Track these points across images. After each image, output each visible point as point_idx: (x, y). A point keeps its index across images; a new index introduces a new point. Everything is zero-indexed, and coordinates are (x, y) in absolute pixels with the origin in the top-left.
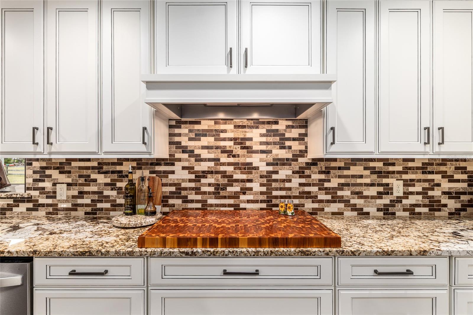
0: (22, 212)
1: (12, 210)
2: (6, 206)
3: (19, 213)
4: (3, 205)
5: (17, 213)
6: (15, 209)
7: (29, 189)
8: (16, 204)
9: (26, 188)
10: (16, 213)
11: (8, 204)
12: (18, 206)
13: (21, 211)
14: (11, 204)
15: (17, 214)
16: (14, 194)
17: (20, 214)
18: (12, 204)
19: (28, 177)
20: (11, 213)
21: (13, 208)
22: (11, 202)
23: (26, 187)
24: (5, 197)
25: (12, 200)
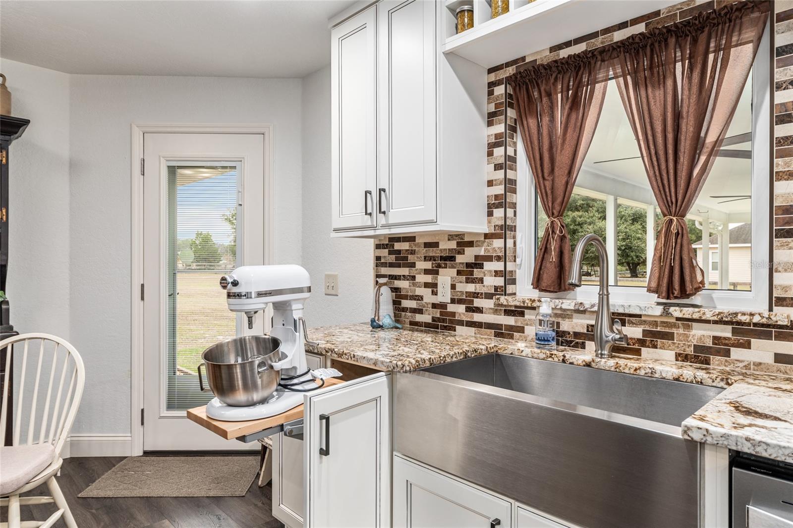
0: (760, 364)
1: (727, 354)
2: (711, 343)
3: (749, 364)
4: (701, 339)
5: (744, 364)
6: (736, 353)
7: (785, 303)
8: (742, 339)
9: (774, 299)
10: (741, 365)
11: (715, 338)
12: (747, 345)
13: (758, 360)
14: (725, 338)
15: (745, 366)
16: (744, 314)
17: (752, 367)
18: (729, 339)
19: (780, 269)
20: (726, 361)
21: (732, 349)
22: (726, 332)
23: (775, 295)
24: (715, 318)
25: (730, 327)
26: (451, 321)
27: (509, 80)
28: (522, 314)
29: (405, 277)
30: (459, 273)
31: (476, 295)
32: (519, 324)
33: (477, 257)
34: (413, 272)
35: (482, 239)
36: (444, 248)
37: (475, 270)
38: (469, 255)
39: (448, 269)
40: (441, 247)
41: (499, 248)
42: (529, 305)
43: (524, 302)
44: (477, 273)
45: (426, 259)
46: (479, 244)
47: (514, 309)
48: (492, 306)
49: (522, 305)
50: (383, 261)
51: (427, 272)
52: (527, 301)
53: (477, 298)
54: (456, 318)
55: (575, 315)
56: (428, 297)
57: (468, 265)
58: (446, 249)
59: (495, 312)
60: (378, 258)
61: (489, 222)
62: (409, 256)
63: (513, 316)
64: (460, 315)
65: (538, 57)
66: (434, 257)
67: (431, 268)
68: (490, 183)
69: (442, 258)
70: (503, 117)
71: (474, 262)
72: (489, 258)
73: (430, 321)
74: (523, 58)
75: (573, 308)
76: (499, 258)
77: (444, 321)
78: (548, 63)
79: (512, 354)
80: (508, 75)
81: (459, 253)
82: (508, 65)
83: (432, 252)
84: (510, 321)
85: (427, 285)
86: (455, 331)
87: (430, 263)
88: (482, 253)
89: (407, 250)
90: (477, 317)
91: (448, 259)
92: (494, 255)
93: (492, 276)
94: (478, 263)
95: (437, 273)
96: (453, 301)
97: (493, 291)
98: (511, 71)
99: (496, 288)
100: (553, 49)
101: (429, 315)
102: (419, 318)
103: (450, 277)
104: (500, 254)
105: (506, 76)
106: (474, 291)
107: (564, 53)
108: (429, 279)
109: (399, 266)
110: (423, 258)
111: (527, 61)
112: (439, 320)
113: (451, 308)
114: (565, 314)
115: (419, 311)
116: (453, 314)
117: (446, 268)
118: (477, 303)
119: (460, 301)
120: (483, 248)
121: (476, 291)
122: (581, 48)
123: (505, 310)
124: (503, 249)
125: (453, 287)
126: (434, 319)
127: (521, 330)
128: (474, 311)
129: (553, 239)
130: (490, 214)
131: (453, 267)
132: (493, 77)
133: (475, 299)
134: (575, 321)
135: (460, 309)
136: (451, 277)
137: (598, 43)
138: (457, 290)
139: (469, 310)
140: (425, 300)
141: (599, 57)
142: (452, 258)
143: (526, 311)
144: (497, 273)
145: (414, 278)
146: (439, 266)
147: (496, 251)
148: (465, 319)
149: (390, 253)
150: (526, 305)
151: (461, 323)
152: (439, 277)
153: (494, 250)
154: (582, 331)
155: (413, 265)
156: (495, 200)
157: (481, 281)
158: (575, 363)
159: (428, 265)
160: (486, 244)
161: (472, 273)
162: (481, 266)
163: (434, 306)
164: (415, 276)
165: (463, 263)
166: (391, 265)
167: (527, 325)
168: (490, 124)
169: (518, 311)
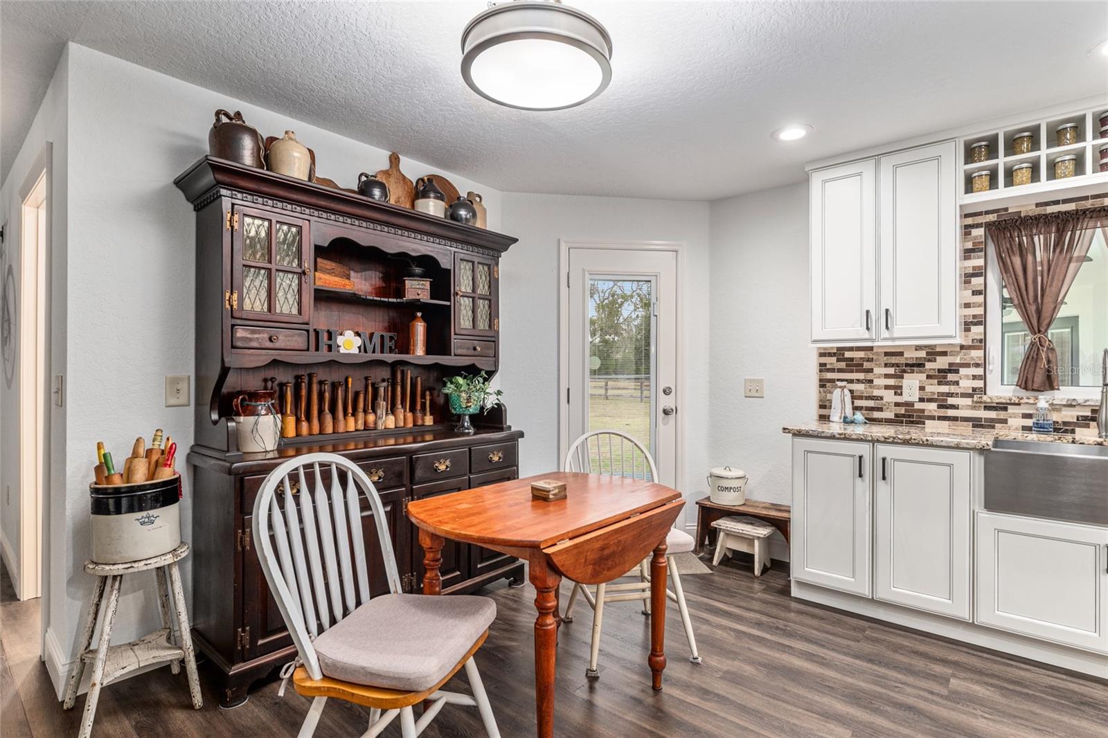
26: (920, 417)
27: (988, 226)
28: (1005, 409)
29: (859, 381)
30: (929, 377)
31: (951, 395)
32: (1002, 417)
33: (950, 364)
34: (869, 376)
35: (958, 349)
36: (910, 356)
37: (949, 375)
38: (942, 362)
39: (915, 374)
40: (905, 355)
41: (977, 357)
42: (1017, 402)
43: (1010, 400)
44: (951, 377)
45: (886, 365)
46: (953, 354)
47: (995, 405)
48: (970, 403)
49: (1008, 401)
50: (828, 367)
51: (887, 376)
52: (1014, 399)
53: (951, 397)
54: (926, 414)
55: (1064, 409)
56: (889, 396)
57: (940, 371)
58: (913, 358)
59: (973, 408)
60: (821, 365)
61: (966, 336)
62: (865, 363)
63: (995, 410)
64: (930, 411)
65: (1022, 209)
66: (897, 364)
67: (893, 373)
68: (967, 305)
69: (907, 365)
70: (983, 253)
71: (947, 368)
72: (967, 365)
73: (893, 417)
74: (1006, 209)
75: (1065, 403)
76: (977, 365)
77: (910, 416)
78: (1035, 216)
79: (1015, 439)
80: (988, 220)
81: (929, 361)
82: (987, 213)
83: (894, 360)
84: (992, 414)
85: (887, 387)
86: (924, 424)
87: (893, 369)
88: (958, 360)
89: (861, 358)
90: (951, 413)
91: (918, 365)
92: (972, 362)
93: (969, 379)
94: (953, 369)
95: (902, 377)
96: (921, 400)
97: (971, 392)
98: (992, 218)
99: (974, 389)
100: (1037, 205)
101: (891, 412)
102: (876, 415)
103: (918, 381)
104: (980, 362)
105: (985, 221)
106: (947, 391)
107: (1050, 209)
108: (891, 382)
109: (852, 371)
110: (883, 365)
111: (1009, 211)
112: (904, 416)
113: (918, 406)
114: (1054, 407)
115: (880, 409)
116: (923, 411)
117: (913, 373)
118: (951, 401)
119: (930, 400)
120: (959, 358)
121: (951, 392)
122: (1071, 207)
123: (985, 407)
124: (983, 358)
125: (922, 388)
126: (896, 415)
127: (1005, 421)
128: (947, 408)
129: (1043, 351)
130: (967, 330)
131: (921, 372)
132: (969, 221)
133: (948, 398)
134: (1063, 413)
135: (933, 406)
136: (920, 381)
137: (1088, 204)
138: (926, 391)
139: (940, 407)
140: (885, 400)
141: (1089, 216)
142: (923, 365)
143: (1009, 407)
144: (975, 377)
145: (871, 381)
146: (905, 371)
147: (974, 359)
148: (936, 414)
149: (838, 360)
150: (1012, 401)
151: (932, 418)
152: (904, 380)
153: (972, 358)
154: (1071, 421)
155: (871, 370)
156: (973, 318)
157: (957, 383)
158: (1086, 443)
159: (891, 371)
160: (962, 354)
161: (945, 377)
162: (957, 372)
163: (897, 404)
164: (873, 380)
165: (934, 369)
166: (840, 371)
167: (1011, 417)
168: (966, 258)
169: (1003, 407)
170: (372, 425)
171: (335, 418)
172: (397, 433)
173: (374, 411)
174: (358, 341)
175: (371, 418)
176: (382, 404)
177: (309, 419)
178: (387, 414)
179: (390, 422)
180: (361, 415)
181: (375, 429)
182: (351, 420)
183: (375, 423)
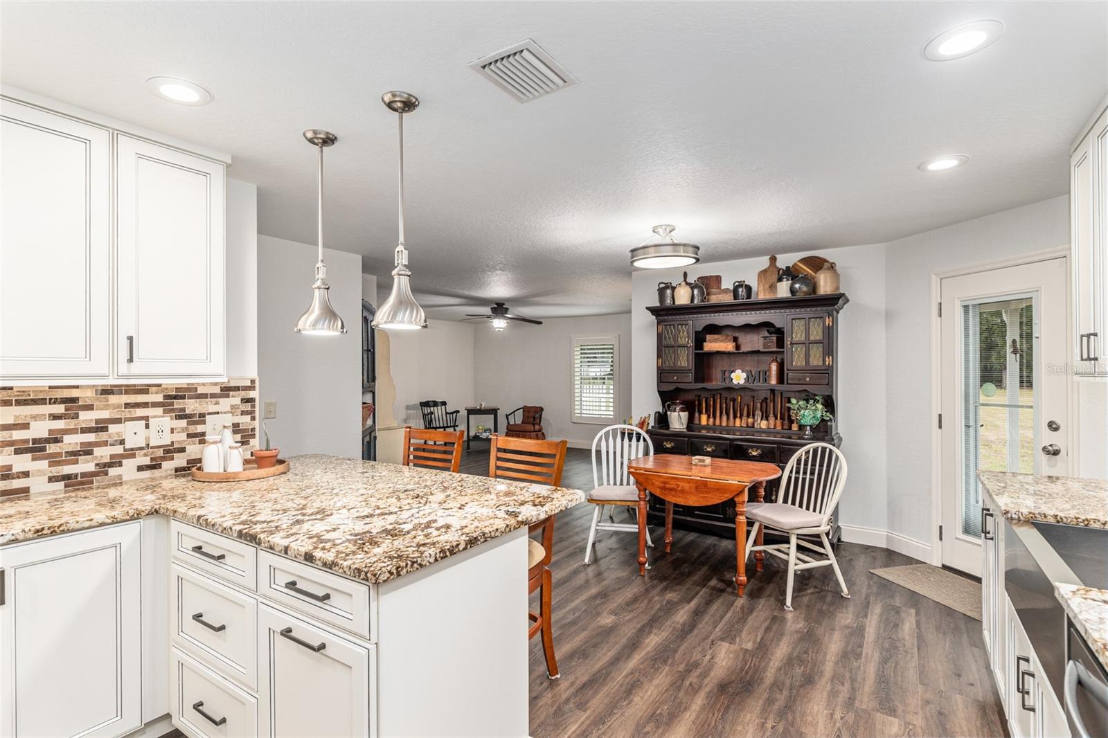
170: (750, 425)
171: (728, 418)
172: (767, 432)
173: (754, 417)
174: (744, 375)
175: (750, 420)
176: (758, 413)
177: (715, 418)
178: (762, 419)
179: (764, 424)
180: (744, 418)
181: (753, 427)
182: (738, 421)
183: (753, 424)
